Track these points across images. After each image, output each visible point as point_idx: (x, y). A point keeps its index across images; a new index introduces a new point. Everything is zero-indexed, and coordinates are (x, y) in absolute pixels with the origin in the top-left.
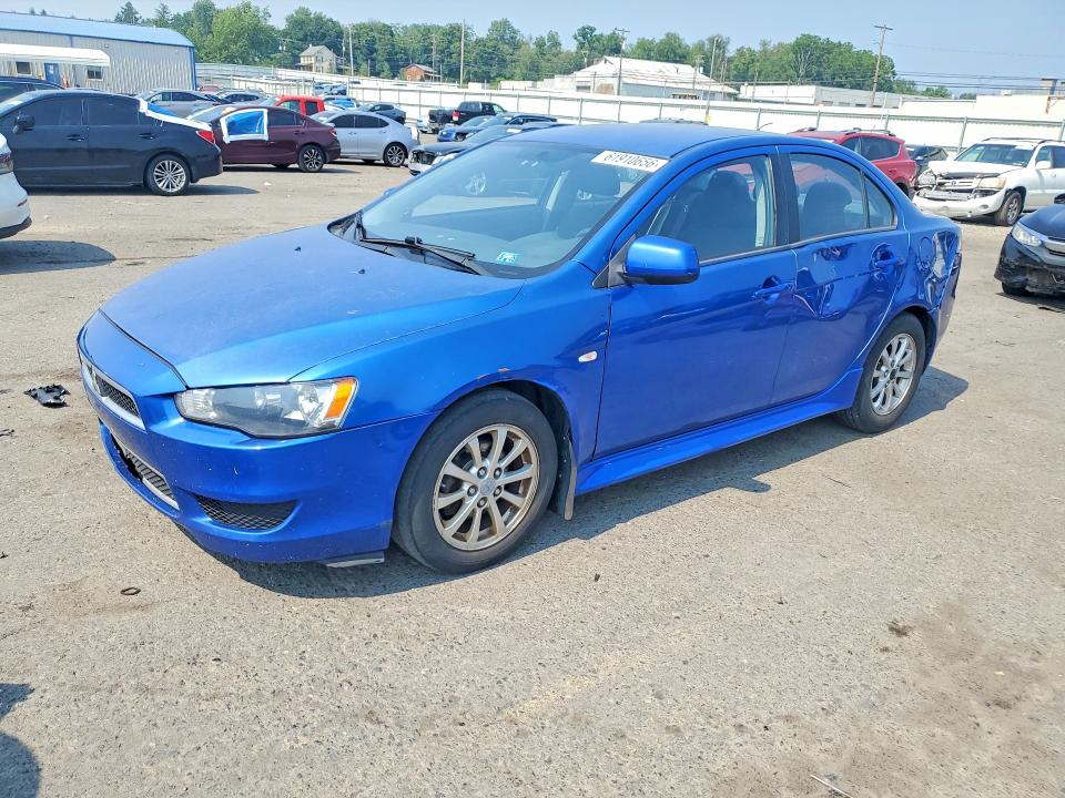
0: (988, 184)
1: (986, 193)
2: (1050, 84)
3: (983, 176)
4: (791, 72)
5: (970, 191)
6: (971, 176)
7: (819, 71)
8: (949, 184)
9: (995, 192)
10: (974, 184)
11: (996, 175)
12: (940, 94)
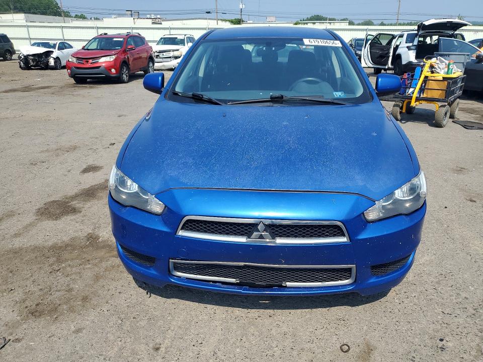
0: (176, 54)
1: (176, 58)
2: (130, 12)
3: (174, 51)
4: (6, 7)
5: (170, 57)
6: (169, 51)
7: (21, 6)
8: (161, 55)
9: (180, 57)
10: (171, 54)
11: (178, 50)
12: (83, 17)
